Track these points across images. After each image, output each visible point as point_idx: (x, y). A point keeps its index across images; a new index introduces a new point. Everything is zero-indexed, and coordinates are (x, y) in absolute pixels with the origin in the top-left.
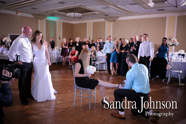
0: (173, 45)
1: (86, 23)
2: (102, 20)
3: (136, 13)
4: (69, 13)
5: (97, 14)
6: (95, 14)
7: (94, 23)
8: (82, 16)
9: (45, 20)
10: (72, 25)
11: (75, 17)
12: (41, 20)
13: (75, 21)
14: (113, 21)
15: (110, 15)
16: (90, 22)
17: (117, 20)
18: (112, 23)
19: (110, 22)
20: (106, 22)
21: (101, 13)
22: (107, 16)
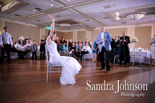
0: (134, 42)
1: (73, 32)
2: (84, 30)
3: (107, 25)
4: (62, 24)
5: (80, 25)
6: (79, 25)
7: (78, 32)
8: (70, 26)
9: (44, 29)
10: (63, 33)
11: (66, 26)
12: (42, 29)
13: (65, 30)
14: (92, 30)
15: (90, 26)
16: (75, 31)
17: (95, 30)
18: (91, 31)
19: (89, 31)
20: (87, 31)
21: (84, 24)
22: (87, 27)
